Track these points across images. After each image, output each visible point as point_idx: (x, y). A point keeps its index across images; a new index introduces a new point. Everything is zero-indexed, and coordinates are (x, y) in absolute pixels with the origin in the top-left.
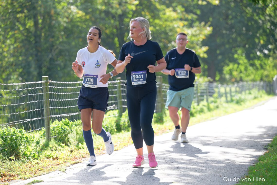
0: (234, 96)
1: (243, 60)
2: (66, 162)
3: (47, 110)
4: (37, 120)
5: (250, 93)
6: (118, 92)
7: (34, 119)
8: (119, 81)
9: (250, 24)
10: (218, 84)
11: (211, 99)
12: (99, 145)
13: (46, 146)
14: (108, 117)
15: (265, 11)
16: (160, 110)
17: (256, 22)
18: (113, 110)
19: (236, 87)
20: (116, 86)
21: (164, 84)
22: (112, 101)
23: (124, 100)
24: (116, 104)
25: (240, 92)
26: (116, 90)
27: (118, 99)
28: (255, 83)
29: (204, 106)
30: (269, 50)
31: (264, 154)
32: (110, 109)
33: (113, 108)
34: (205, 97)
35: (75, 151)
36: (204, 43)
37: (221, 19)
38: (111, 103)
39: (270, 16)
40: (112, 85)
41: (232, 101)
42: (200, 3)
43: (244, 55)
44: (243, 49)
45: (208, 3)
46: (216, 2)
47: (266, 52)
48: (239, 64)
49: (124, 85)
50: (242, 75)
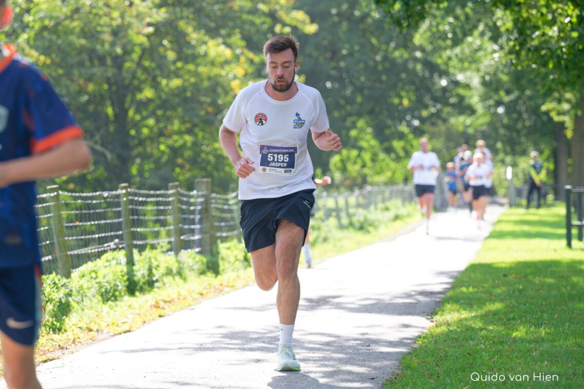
0: (354, 215)
1: (369, 141)
5: (387, 209)
6: (123, 213)
8: (124, 191)
10: (322, 192)
12: (90, 323)
14: (105, 264)
15: (411, 40)
16: (208, 248)
18: (114, 250)
19: (357, 197)
20: (120, 200)
21: (214, 195)
22: (111, 232)
23: (135, 229)
24: (120, 237)
25: (366, 207)
26: (119, 209)
27: (123, 227)
28: (395, 188)
32: (109, 248)
33: (115, 247)
35: (43, 336)
38: (111, 236)
39: (422, 49)
40: (112, 200)
41: (351, 224)
42: (278, 29)
43: (369, 130)
44: (368, 118)
45: (295, 29)
46: (311, 29)
47: (416, 123)
48: (360, 149)
49: (136, 198)
50: (366, 171)
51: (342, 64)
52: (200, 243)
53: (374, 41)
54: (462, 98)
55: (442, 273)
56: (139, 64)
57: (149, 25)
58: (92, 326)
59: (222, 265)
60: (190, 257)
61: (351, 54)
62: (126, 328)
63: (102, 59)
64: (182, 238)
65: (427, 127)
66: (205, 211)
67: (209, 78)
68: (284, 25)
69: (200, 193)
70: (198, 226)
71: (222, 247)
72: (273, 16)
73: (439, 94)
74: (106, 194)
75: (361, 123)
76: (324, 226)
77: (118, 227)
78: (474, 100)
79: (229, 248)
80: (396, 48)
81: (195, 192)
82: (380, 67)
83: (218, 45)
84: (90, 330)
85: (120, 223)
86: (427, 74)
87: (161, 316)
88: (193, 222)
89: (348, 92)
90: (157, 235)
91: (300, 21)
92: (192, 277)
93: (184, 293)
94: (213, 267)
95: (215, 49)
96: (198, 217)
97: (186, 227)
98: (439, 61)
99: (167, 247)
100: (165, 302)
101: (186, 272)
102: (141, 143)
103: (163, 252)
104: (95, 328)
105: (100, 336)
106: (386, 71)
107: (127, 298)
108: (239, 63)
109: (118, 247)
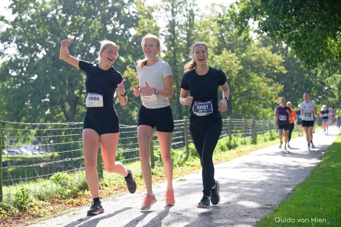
2: (198, 168)
3: (186, 137)
4: (180, 143)
6: (229, 126)
7: (179, 142)
8: (229, 119)
9: (307, 83)
13: (186, 159)
16: (254, 136)
17: (311, 82)
18: (225, 136)
20: (227, 122)
21: (256, 121)
22: (225, 131)
24: (228, 133)
26: (227, 124)
30: (319, 99)
31: (320, 163)
36: (280, 95)
37: (289, 81)
40: (225, 122)
42: (275, 71)
45: (280, 72)
46: (285, 72)
47: (318, 100)
49: (232, 121)
52: (251, 135)
54: (332, 93)
57: (238, 70)
58: (218, 159)
59: (258, 141)
60: (248, 139)
62: (228, 159)
64: (247, 133)
65: (321, 101)
66: (254, 125)
68: (277, 70)
69: (252, 120)
70: (251, 130)
71: (259, 136)
72: (274, 68)
73: (325, 91)
78: (336, 94)
79: (260, 136)
81: (250, 120)
84: (218, 160)
85: (228, 129)
86: (321, 85)
87: (239, 156)
88: (249, 128)
90: (238, 133)
92: (248, 145)
93: (246, 150)
94: (254, 142)
96: (251, 127)
97: (248, 130)
98: (325, 81)
99: (241, 136)
100: (241, 152)
101: (247, 143)
102: (235, 105)
104: (219, 159)
105: (221, 162)
107: (229, 151)
108: (265, 82)
109: (227, 136)
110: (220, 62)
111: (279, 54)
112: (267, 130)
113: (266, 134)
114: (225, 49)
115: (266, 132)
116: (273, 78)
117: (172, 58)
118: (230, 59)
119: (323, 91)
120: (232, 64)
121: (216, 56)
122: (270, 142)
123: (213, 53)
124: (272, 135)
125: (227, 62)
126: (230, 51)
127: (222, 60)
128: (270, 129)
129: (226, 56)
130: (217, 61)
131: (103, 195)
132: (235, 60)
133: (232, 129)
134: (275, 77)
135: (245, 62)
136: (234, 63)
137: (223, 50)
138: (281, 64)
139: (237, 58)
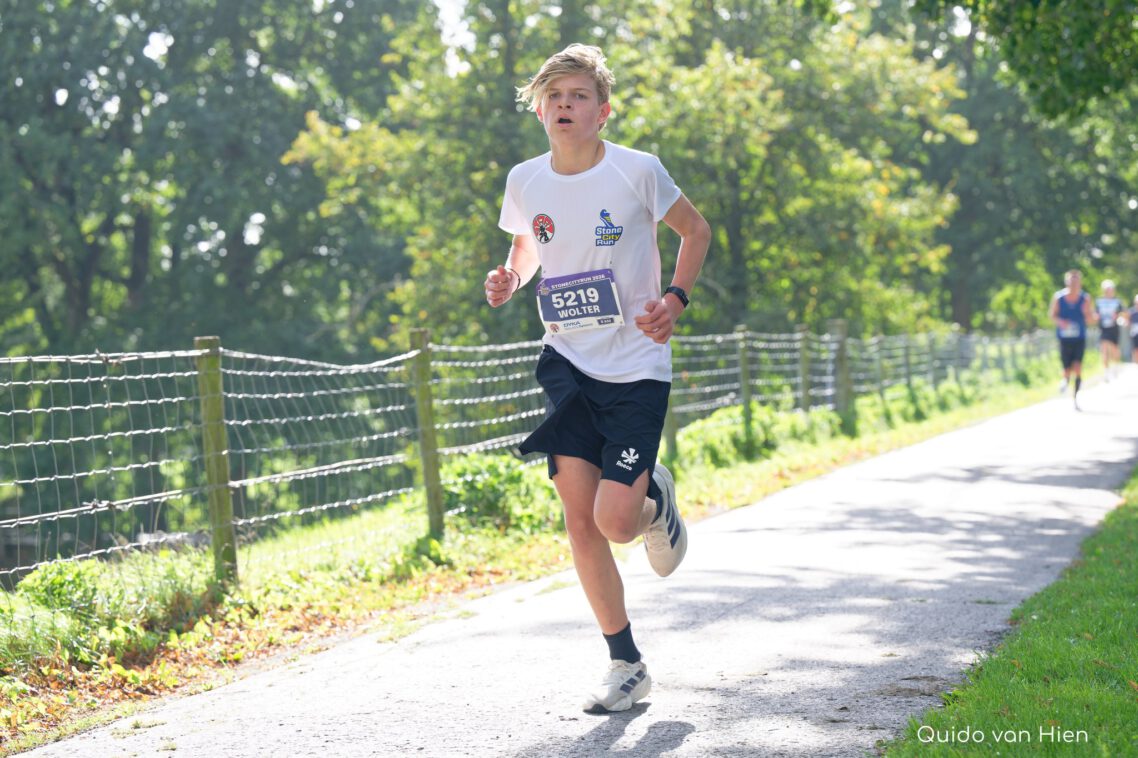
6: (739, 362)
8: (741, 336)
11: (965, 375)
16: (843, 405)
18: (726, 406)
21: (849, 341)
22: (725, 385)
23: (754, 382)
24: (737, 391)
26: (734, 356)
27: (741, 379)
29: (951, 392)
32: (722, 404)
33: (730, 402)
34: (951, 371)
38: (725, 389)
42: (928, 137)
43: (1040, 261)
44: (1038, 247)
45: (949, 137)
46: (970, 137)
47: (1097, 253)
48: (1028, 284)
49: (756, 344)
50: (1037, 313)
51: (1008, 181)
52: (832, 399)
53: (1047, 152)
55: (1121, 439)
56: (759, 179)
57: (771, 132)
59: (861, 425)
60: (823, 414)
61: (1018, 170)
62: (743, 501)
63: (712, 175)
64: (813, 392)
65: (1112, 258)
66: (841, 358)
67: (844, 199)
68: (935, 131)
69: (833, 338)
70: (829, 379)
71: (861, 405)
72: (923, 123)
74: (719, 339)
75: (1029, 254)
76: (982, 378)
77: (734, 378)
79: (868, 405)
80: (1076, 161)
81: (826, 337)
82: (1054, 186)
83: (856, 157)
84: (700, 503)
85: (736, 374)
86: (1112, 193)
87: (785, 487)
88: (823, 373)
89: (1015, 214)
90: (779, 390)
91: (955, 128)
92: (822, 438)
93: (814, 461)
94: (849, 428)
95: (850, 163)
96: (831, 367)
97: (816, 379)
98: (1127, 177)
99: (791, 404)
100: (791, 470)
101: (818, 434)
102: (761, 276)
103: (786, 410)
104: (704, 499)
105: (713, 511)
106: (1061, 189)
107: (744, 465)
108: (880, 178)
109: (733, 403)
110: (701, 99)
111: (940, 65)
112: (897, 377)
113: (889, 394)
114: (717, 44)
115: (890, 386)
116: (916, 164)
117: (499, 80)
118: (740, 86)
119: (1122, 213)
120: (748, 107)
121: (683, 73)
122: (904, 429)
123: (670, 60)
124: (913, 399)
125: (731, 97)
126: (739, 50)
127: (708, 89)
128: (908, 375)
129: (723, 74)
130: (686, 91)
131: (242, 652)
132: (759, 89)
133: (754, 375)
134: (925, 159)
135: (803, 97)
136: (755, 103)
137: (709, 46)
138: (954, 106)
139: (768, 80)
